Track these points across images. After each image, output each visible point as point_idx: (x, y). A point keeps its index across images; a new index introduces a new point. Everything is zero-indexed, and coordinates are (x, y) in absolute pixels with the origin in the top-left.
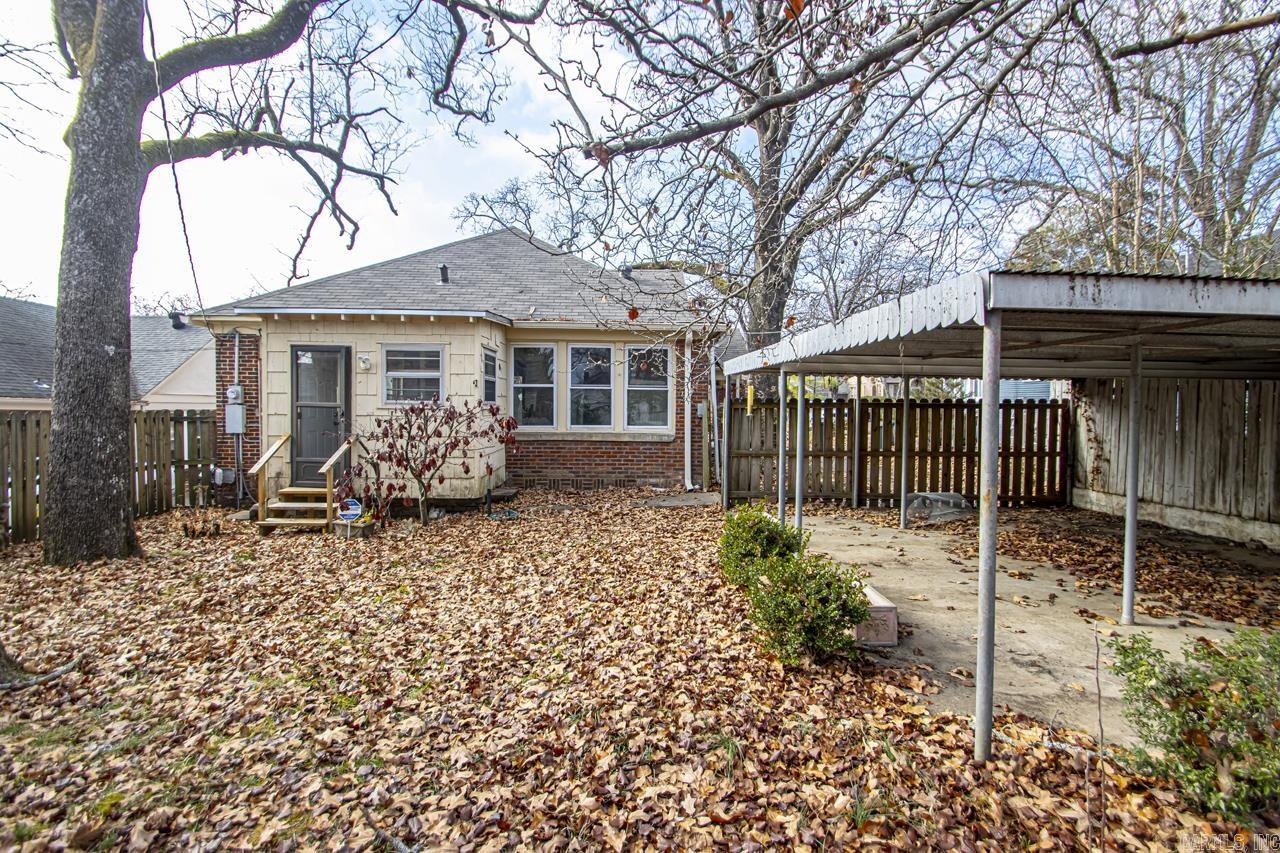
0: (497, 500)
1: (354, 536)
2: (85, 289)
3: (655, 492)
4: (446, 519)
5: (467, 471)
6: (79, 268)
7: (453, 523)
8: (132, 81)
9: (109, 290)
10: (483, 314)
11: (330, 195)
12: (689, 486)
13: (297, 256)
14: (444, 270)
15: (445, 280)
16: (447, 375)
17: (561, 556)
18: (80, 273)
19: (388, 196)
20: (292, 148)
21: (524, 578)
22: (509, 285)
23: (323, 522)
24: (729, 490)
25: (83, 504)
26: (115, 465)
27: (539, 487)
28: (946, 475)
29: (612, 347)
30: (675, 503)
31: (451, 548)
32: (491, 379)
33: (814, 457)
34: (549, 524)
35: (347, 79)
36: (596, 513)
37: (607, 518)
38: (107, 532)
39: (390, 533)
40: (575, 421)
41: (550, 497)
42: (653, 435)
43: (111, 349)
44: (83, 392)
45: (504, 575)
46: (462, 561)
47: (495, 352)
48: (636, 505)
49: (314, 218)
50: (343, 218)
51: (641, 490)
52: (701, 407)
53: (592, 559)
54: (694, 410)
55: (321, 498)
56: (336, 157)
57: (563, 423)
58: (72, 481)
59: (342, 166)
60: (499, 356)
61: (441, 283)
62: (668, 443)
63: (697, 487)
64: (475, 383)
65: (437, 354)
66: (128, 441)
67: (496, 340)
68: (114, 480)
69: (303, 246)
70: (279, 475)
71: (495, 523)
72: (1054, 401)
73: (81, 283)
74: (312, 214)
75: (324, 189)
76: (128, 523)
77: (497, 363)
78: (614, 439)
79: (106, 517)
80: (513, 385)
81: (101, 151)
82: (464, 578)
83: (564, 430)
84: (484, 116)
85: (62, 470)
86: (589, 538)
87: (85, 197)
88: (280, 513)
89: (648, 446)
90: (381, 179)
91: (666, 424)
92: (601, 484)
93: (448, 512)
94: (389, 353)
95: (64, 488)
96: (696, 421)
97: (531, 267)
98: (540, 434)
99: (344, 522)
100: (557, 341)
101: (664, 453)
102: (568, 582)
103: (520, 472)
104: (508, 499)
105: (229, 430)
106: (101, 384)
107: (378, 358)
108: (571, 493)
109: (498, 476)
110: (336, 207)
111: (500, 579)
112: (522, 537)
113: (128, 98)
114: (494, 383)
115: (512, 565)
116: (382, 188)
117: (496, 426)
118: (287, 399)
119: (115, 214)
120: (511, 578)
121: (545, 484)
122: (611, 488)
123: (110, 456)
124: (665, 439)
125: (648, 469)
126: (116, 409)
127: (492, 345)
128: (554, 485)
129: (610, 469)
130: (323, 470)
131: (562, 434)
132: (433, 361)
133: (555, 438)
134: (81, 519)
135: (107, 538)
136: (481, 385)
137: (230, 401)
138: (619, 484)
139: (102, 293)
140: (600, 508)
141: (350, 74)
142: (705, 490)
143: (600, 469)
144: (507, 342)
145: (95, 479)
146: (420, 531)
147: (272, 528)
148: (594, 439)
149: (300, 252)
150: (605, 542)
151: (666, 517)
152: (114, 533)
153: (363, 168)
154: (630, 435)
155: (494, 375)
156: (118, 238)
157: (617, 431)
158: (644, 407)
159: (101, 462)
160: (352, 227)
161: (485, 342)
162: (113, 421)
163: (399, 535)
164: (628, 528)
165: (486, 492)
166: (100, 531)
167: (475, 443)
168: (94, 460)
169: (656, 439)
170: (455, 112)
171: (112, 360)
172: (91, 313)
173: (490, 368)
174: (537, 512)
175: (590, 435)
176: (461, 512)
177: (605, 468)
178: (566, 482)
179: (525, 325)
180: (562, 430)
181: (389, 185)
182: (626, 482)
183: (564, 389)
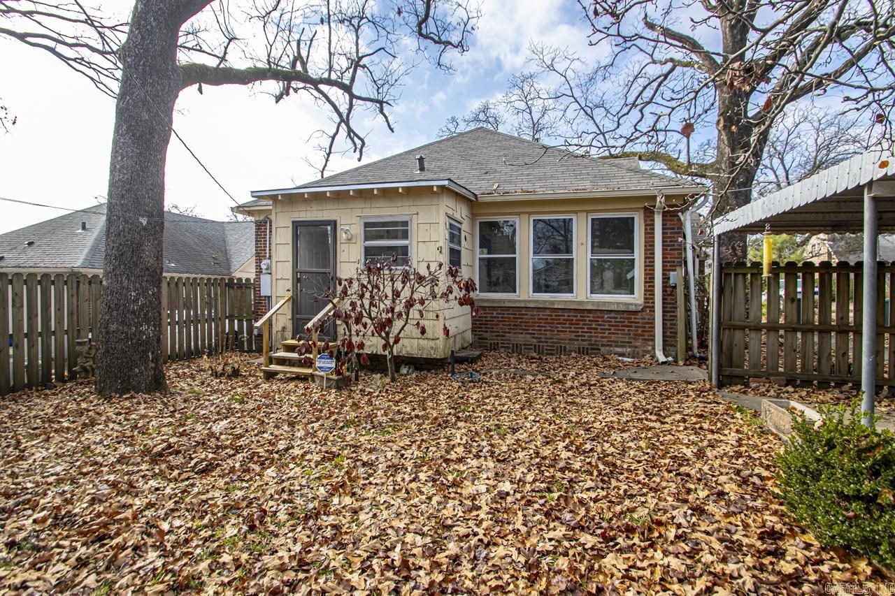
0: (461, 361)
1: (329, 387)
2: (125, 172)
3: (623, 362)
4: (414, 375)
5: (423, 332)
6: (122, 154)
7: (419, 380)
8: (165, 5)
9: (143, 171)
10: (446, 183)
11: (345, 120)
12: (662, 358)
13: (324, 169)
14: (421, 160)
15: (422, 169)
16: (415, 243)
17: (522, 435)
18: (122, 159)
19: (386, 117)
20: (315, 83)
21: (475, 463)
22: (476, 169)
23: (310, 371)
24: (720, 366)
25: (119, 346)
26: (145, 315)
27: (502, 350)
29: (574, 218)
30: (650, 376)
31: (408, 410)
32: (456, 247)
33: (838, 332)
34: (510, 390)
35: (357, 31)
36: (560, 381)
37: (572, 388)
38: (137, 371)
39: (360, 387)
40: (538, 288)
41: (513, 361)
42: (618, 303)
43: (144, 221)
44: (122, 254)
45: (453, 456)
46: (414, 428)
47: (461, 223)
48: (604, 376)
49: (333, 138)
50: (356, 139)
51: (606, 359)
52: (675, 277)
53: (561, 445)
54: (666, 279)
56: (347, 89)
57: (525, 292)
58: (113, 327)
59: (352, 96)
60: (465, 227)
61: (418, 172)
62: (635, 313)
63: (670, 359)
64: (440, 249)
65: (405, 224)
66: (158, 296)
67: (461, 212)
68: (144, 328)
69: (327, 160)
70: (284, 329)
71: (456, 385)
73: (122, 167)
74: (332, 134)
75: (340, 115)
76: (157, 364)
77: (463, 234)
78: (577, 307)
79: (136, 357)
80: (478, 256)
81: (140, 61)
82: (408, 454)
83: (526, 298)
84: (460, 45)
85: (107, 318)
86: (554, 411)
87: (128, 98)
88: (282, 361)
89: (613, 315)
90: (380, 104)
91: (632, 293)
92: (563, 350)
93: (417, 369)
94: (367, 225)
95: (107, 333)
96: (669, 290)
97: (497, 154)
98: (504, 301)
99: (322, 373)
100: (519, 214)
102: (529, 478)
103: (485, 335)
104: (473, 360)
105: (263, 294)
106: (137, 248)
107: (358, 230)
108: (533, 358)
109: (463, 339)
110: (350, 130)
111: (447, 461)
112: (480, 403)
113: (161, 19)
114: (459, 252)
115: (464, 441)
116: (381, 111)
117: (455, 287)
118: (289, 266)
119: (149, 111)
120: (460, 460)
121: (508, 348)
122: (574, 355)
123: (142, 308)
124: (632, 308)
125: (613, 338)
126: (148, 269)
127: (457, 216)
128: (517, 349)
129: (573, 336)
130: (310, 325)
131: (524, 301)
132: (403, 230)
133: (518, 305)
134: (118, 359)
135: (136, 376)
136: (446, 251)
137: (264, 271)
138: (582, 352)
139: (138, 175)
140: (564, 376)
141: (359, 27)
142: (681, 363)
143: (562, 336)
144: (473, 216)
145: (129, 326)
146: (387, 387)
147: (275, 374)
148: (556, 306)
149: (325, 165)
150: (574, 419)
151: (641, 392)
152: (142, 372)
153: (368, 96)
154: (593, 303)
155: (460, 244)
156: (152, 131)
157: (579, 299)
158: (608, 276)
159: (134, 312)
160: (361, 143)
161: (450, 212)
162: (145, 279)
163: (368, 390)
164: (599, 403)
165: (450, 353)
166: (131, 369)
167: (434, 305)
168: (128, 310)
169: (622, 308)
170: (436, 42)
171: (145, 229)
172: (128, 191)
173: (455, 236)
174: (498, 375)
175: (553, 303)
176: (429, 370)
177: (568, 335)
178: (528, 346)
179: (488, 199)
180: (524, 297)
181: (386, 109)
182: (590, 350)
183: (526, 259)
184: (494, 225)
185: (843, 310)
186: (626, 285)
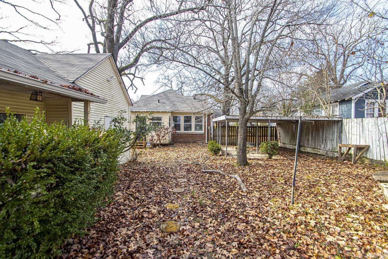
0: (171, 144)
3: (200, 143)
4: (163, 147)
5: (166, 139)
10: (170, 111)
12: (207, 143)
14: (159, 100)
15: (159, 102)
16: (163, 122)
19: (143, 82)
20: (127, 75)
22: (171, 103)
23: (143, 147)
27: (178, 143)
28: (254, 140)
29: (192, 116)
30: (204, 145)
32: (170, 122)
40: (185, 130)
48: (196, 145)
51: (197, 143)
54: (208, 128)
55: (142, 143)
56: (134, 75)
57: (182, 130)
60: (171, 118)
72: (273, 126)
74: (129, 87)
75: (131, 81)
78: (192, 134)
80: (173, 123)
90: (142, 79)
91: (202, 131)
92: (190, 142)
96: (208, 130)
98: (178, 133)
99: (148, 146)
100: (181, 115)
101: (202, 136)
103: (174, 140)
104: (173, 144)
109: (170, 140)
116: (142, 80)
124: (202, 134)
125: (199, 139)
128: (180, 142)
132: (160, 119)
138: (193, 142)
140: (190, 146)
144: (172, 115)
146: (159, 149)
148: (188, 133)
151: (202, 147)
153: (139, 77)
154: (195, 133)
157: (193, 132)
158: (198, 127)
160: (136, 89)
161: (169, 115)
165: (169, 143)
169: (200, 134)
173: (170, 120)
176: (165, 146)
177: (190, 139)
178: (183, 142)
179: (176, 112)
180: (182, 132)
181: (143, 80)
182: (194, 142)
183: (182, 124)
184: (176, 117)
185: (232, 133)
186: (201, 129)
